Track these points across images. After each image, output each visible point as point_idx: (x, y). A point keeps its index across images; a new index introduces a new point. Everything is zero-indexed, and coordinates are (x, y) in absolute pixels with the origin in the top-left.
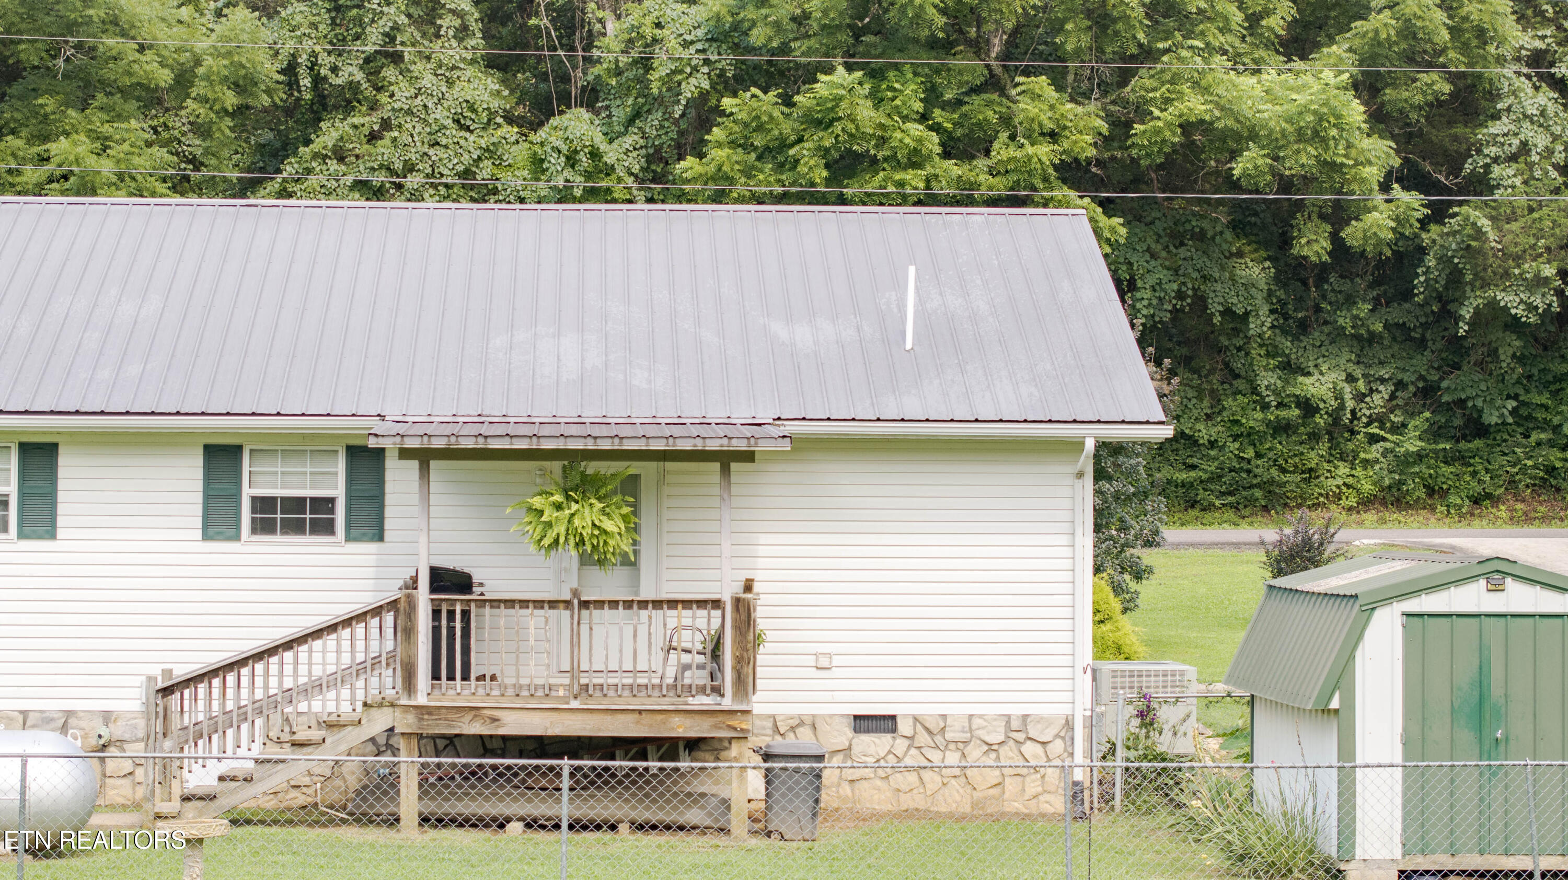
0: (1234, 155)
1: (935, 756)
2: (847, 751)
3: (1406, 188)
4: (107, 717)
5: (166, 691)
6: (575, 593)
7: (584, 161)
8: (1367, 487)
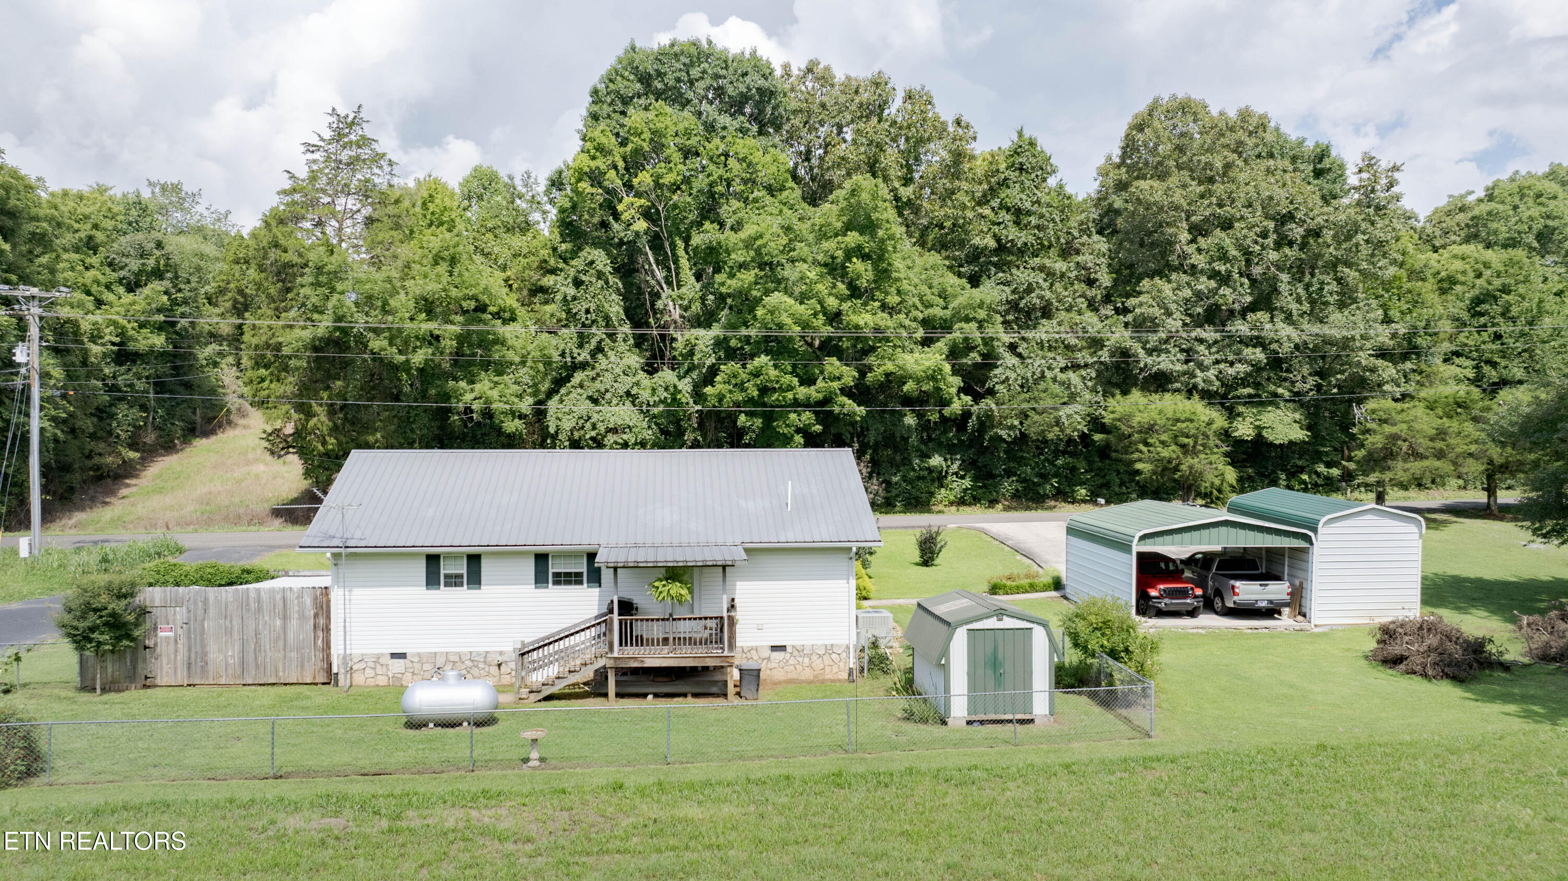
0: (904, 383)
1: (800, 659)
2: (769, 659)
3: (966, 394)
4: (501, 653)
5: (523, 654)
6: (671, 615)
7: (672, 389)
8: (952, 498)
